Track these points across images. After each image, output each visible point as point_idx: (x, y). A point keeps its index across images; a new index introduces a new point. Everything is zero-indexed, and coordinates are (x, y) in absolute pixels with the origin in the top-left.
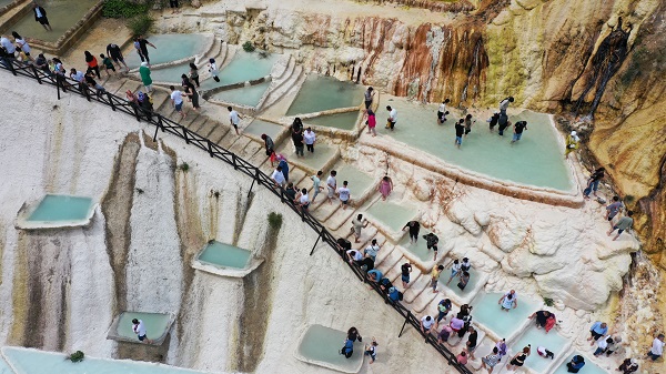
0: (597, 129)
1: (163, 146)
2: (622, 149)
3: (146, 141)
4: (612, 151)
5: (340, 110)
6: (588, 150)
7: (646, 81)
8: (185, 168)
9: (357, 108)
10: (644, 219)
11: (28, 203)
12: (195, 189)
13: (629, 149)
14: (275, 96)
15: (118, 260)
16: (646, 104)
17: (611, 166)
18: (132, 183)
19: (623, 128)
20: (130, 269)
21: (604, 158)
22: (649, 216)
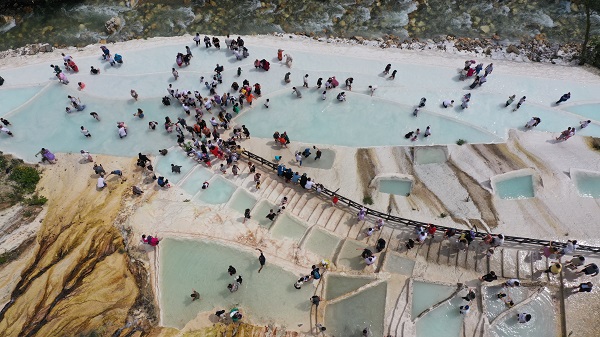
0: (126, 310)
1: (467, 224)
2: (115, 286)
3: (480, 223)
4: (121, 287)
5: (343, 298)
6: (140, 288)
7: (78, 332)
8: (443, 216)
9: (328, 303)
10: (115, 241)
11: (540, 187)
12: (431, 210)
13: (110, 284)
14: (402, 302)
15: (462, 175)
16: (84, 319)
17: (126, 277)
18: (476, 203)
19: (108, 305)
20: (453, 173)
21: (130, 283)
22: (111, 243)
